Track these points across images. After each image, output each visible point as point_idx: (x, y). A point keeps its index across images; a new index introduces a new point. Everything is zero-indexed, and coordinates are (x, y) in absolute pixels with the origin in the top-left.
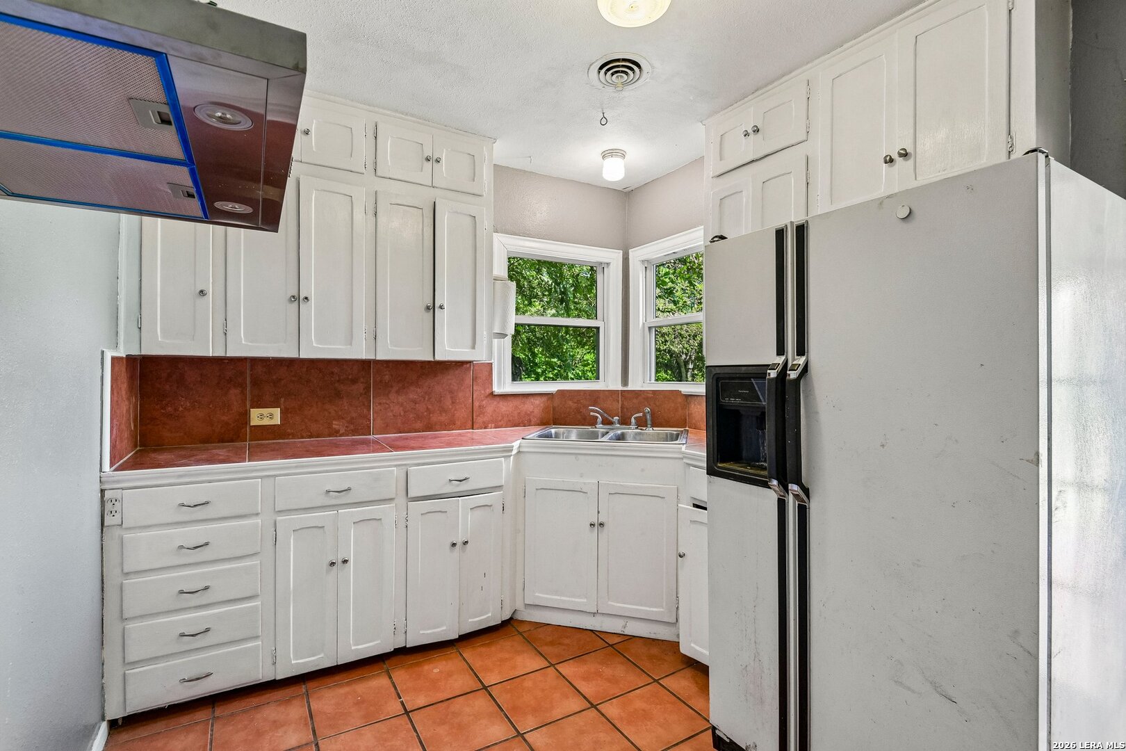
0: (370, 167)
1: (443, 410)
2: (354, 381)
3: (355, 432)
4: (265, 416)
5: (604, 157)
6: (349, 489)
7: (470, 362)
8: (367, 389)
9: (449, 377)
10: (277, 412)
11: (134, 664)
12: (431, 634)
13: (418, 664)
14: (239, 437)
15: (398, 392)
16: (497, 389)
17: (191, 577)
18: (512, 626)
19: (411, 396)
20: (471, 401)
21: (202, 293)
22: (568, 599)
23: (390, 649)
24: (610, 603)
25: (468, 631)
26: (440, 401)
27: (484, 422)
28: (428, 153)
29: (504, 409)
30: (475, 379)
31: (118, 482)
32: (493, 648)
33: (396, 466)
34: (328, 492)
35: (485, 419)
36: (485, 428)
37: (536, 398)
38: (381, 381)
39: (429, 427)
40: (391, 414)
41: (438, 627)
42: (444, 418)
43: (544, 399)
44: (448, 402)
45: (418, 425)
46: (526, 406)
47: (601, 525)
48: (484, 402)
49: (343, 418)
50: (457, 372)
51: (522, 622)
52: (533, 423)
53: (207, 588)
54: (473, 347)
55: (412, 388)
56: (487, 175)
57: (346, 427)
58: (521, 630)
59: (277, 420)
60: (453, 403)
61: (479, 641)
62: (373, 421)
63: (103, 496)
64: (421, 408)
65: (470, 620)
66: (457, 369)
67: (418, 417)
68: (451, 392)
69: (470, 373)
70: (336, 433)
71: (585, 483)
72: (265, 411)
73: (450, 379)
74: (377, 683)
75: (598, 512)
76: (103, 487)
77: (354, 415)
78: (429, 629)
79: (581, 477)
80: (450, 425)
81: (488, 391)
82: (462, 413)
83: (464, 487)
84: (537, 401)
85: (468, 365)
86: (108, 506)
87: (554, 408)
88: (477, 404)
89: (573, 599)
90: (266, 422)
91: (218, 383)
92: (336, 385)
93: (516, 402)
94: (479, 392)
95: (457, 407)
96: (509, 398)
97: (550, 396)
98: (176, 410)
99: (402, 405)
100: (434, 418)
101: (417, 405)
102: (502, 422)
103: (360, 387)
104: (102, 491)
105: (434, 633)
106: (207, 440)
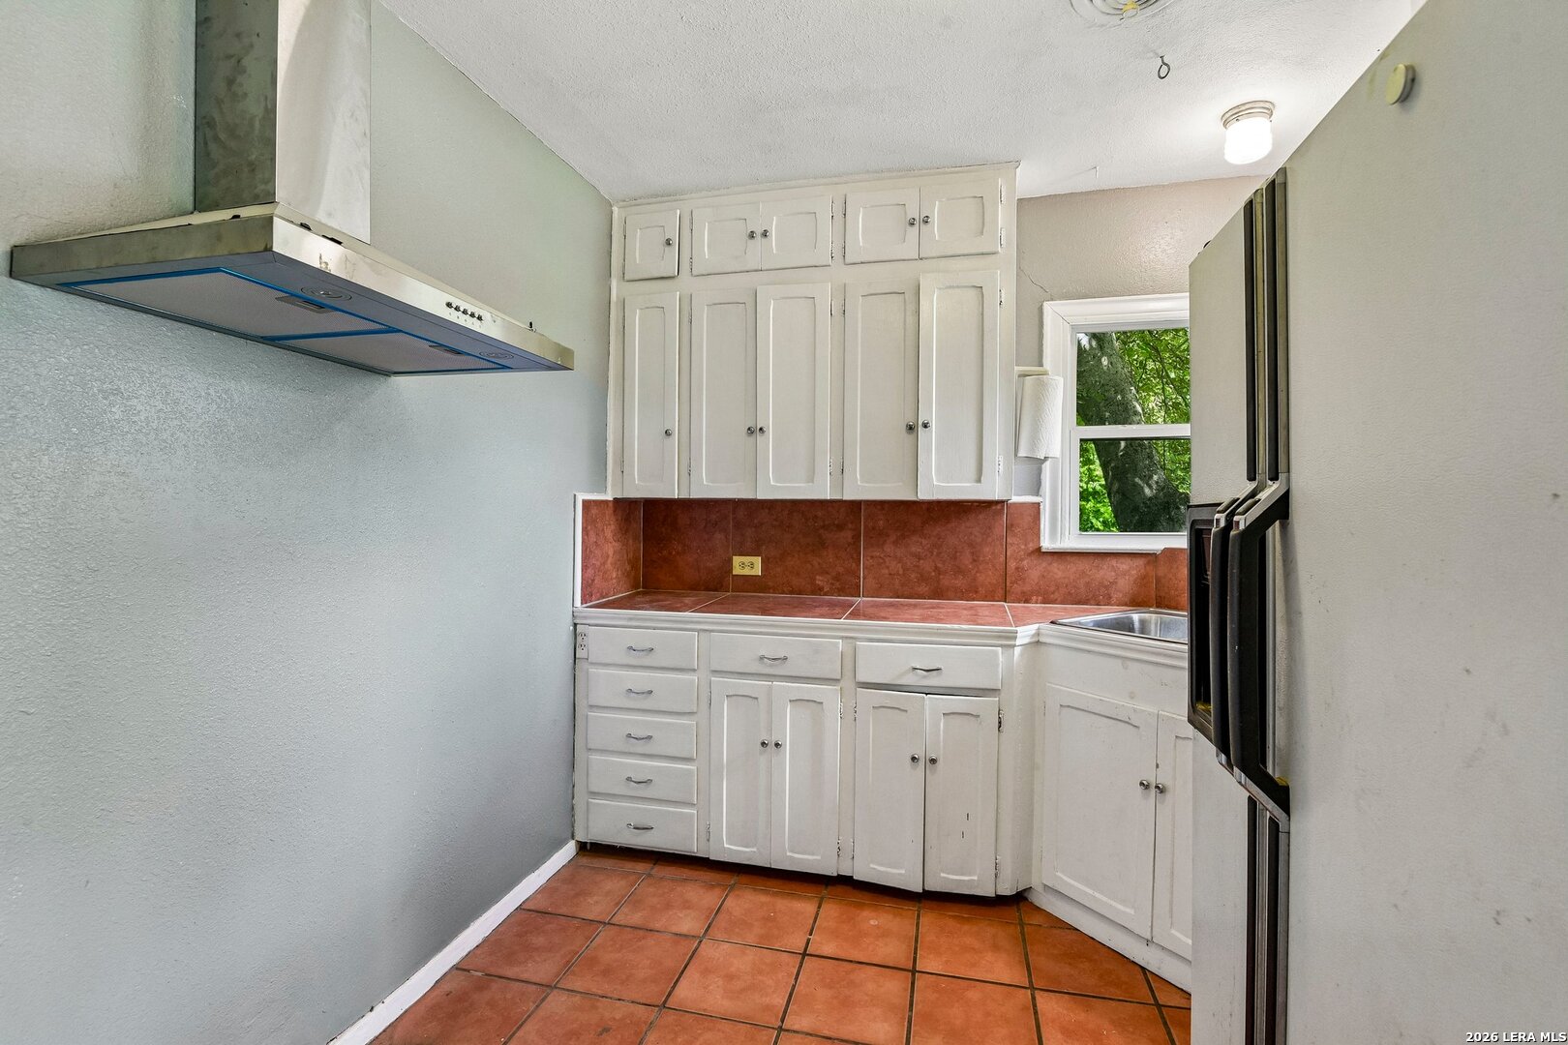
0: (838, 255)
1: (959, 571)
2: (840, 527)
3: (841, 591)
4: (748, 566)
5: (1225, 124)
6: (786, 659)
7: (1002, 502)
8: (857, 537)
9: (968, 524)
10: (758, 561)
11: (594, 794)
12: (882, 872)
13: (860, 906)
14: (722, 586)
15: (895, 543)
16: (1046, 544)
17: (639, 724)
18: (1019, 910)
19: (913, 549)
20: (1002, 559)
21: (667, 433)
22: (1105, 899)
23: (832, 872)
24: (1173, 931)
25: (938, 890)
26: (955, 558)
27: (1023, 593)
28: (913, 213)
29: (1060, 574)
30: (1010, 527)
31: (585, 618)
32: (966, 927)
33: (842, 638)
34: (762, 658)
35: (1027, 588)
36: (1026, 601)
37: (1122, 560)
38: (873, 528)
39: (938, 593)
40: (887, 571)
41: (895, 868)
42: (960, 582)
43: (1140, 562)
44: (966, 559)
45: (923, 589)
46: (1102, 572)
47: (1161, 790)
48: (1025, 562)
49: (827, 573)
50: (981, 517)
51: (1038, 909)
52: (1113, 600)
53: (650, 737)
54: (979, 480)
55: (914, 538)
56: (1004, 218)
57: (832, 584)
58: (1026, 920)
59: (758, 571)
60: (974, 561)
61: (955, 910)
62: (864, 579)
63: (575, 629)
64: (927, 566)
65: (942, 875)
66: (980, 513)
67: (923, 578)
68: (971, 545)
69: (1001, 519)
70: (818, 590)
71: (1135, 710)
72: (747, 559)
73: (971, 527)
74: (802, 907)
75: (1157, 766)
76: (577, 621)
77: (841, 570)
78: (882, 865)
79: (1132, 698)
80: (970, 592)
81: (1031, 546)
82: (988, 577)
83: (933, 681)
84: (1124, 565)
85: (999, 507)
86: (579, 639)
87: (1158, 580)
88: (1012, 565)
89: (1114, 904)
90: (747, 572)
91: (705, 527)
92: (822, 531)
93: (1083, 565)
94: (1016, 546)
95: (981, 567)
96: (1068, 558)
97: (1150, 558)
98: (670, 553)
99: (900, 561)
100: (946, 581)
101: (921, 561)
102: (1056, 595)
103: (847, 535)
104: (575, 625)
105: (887, 873)
106: (694, 587)
